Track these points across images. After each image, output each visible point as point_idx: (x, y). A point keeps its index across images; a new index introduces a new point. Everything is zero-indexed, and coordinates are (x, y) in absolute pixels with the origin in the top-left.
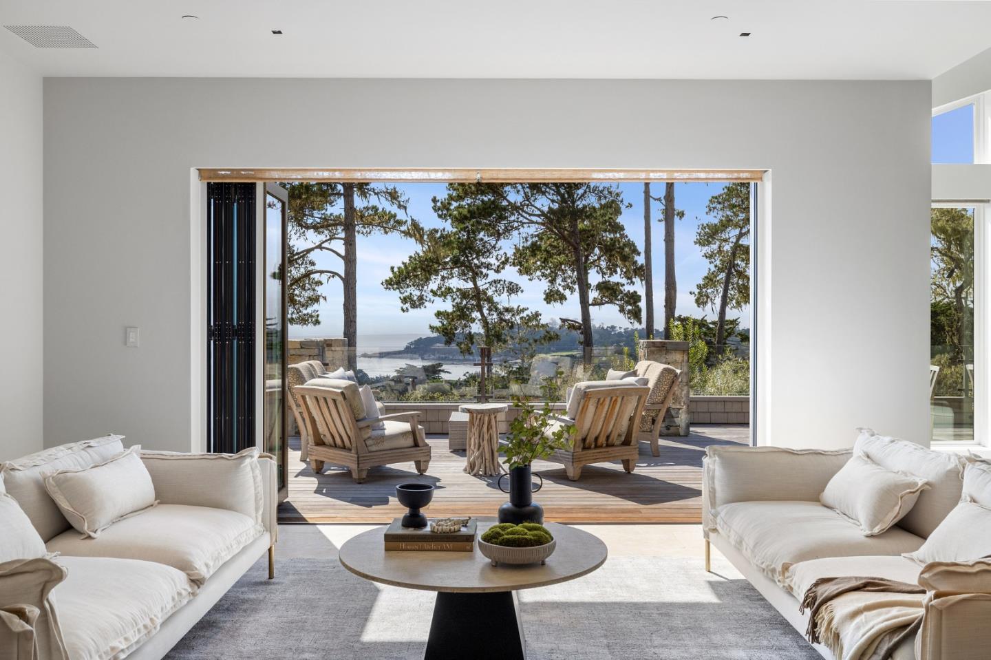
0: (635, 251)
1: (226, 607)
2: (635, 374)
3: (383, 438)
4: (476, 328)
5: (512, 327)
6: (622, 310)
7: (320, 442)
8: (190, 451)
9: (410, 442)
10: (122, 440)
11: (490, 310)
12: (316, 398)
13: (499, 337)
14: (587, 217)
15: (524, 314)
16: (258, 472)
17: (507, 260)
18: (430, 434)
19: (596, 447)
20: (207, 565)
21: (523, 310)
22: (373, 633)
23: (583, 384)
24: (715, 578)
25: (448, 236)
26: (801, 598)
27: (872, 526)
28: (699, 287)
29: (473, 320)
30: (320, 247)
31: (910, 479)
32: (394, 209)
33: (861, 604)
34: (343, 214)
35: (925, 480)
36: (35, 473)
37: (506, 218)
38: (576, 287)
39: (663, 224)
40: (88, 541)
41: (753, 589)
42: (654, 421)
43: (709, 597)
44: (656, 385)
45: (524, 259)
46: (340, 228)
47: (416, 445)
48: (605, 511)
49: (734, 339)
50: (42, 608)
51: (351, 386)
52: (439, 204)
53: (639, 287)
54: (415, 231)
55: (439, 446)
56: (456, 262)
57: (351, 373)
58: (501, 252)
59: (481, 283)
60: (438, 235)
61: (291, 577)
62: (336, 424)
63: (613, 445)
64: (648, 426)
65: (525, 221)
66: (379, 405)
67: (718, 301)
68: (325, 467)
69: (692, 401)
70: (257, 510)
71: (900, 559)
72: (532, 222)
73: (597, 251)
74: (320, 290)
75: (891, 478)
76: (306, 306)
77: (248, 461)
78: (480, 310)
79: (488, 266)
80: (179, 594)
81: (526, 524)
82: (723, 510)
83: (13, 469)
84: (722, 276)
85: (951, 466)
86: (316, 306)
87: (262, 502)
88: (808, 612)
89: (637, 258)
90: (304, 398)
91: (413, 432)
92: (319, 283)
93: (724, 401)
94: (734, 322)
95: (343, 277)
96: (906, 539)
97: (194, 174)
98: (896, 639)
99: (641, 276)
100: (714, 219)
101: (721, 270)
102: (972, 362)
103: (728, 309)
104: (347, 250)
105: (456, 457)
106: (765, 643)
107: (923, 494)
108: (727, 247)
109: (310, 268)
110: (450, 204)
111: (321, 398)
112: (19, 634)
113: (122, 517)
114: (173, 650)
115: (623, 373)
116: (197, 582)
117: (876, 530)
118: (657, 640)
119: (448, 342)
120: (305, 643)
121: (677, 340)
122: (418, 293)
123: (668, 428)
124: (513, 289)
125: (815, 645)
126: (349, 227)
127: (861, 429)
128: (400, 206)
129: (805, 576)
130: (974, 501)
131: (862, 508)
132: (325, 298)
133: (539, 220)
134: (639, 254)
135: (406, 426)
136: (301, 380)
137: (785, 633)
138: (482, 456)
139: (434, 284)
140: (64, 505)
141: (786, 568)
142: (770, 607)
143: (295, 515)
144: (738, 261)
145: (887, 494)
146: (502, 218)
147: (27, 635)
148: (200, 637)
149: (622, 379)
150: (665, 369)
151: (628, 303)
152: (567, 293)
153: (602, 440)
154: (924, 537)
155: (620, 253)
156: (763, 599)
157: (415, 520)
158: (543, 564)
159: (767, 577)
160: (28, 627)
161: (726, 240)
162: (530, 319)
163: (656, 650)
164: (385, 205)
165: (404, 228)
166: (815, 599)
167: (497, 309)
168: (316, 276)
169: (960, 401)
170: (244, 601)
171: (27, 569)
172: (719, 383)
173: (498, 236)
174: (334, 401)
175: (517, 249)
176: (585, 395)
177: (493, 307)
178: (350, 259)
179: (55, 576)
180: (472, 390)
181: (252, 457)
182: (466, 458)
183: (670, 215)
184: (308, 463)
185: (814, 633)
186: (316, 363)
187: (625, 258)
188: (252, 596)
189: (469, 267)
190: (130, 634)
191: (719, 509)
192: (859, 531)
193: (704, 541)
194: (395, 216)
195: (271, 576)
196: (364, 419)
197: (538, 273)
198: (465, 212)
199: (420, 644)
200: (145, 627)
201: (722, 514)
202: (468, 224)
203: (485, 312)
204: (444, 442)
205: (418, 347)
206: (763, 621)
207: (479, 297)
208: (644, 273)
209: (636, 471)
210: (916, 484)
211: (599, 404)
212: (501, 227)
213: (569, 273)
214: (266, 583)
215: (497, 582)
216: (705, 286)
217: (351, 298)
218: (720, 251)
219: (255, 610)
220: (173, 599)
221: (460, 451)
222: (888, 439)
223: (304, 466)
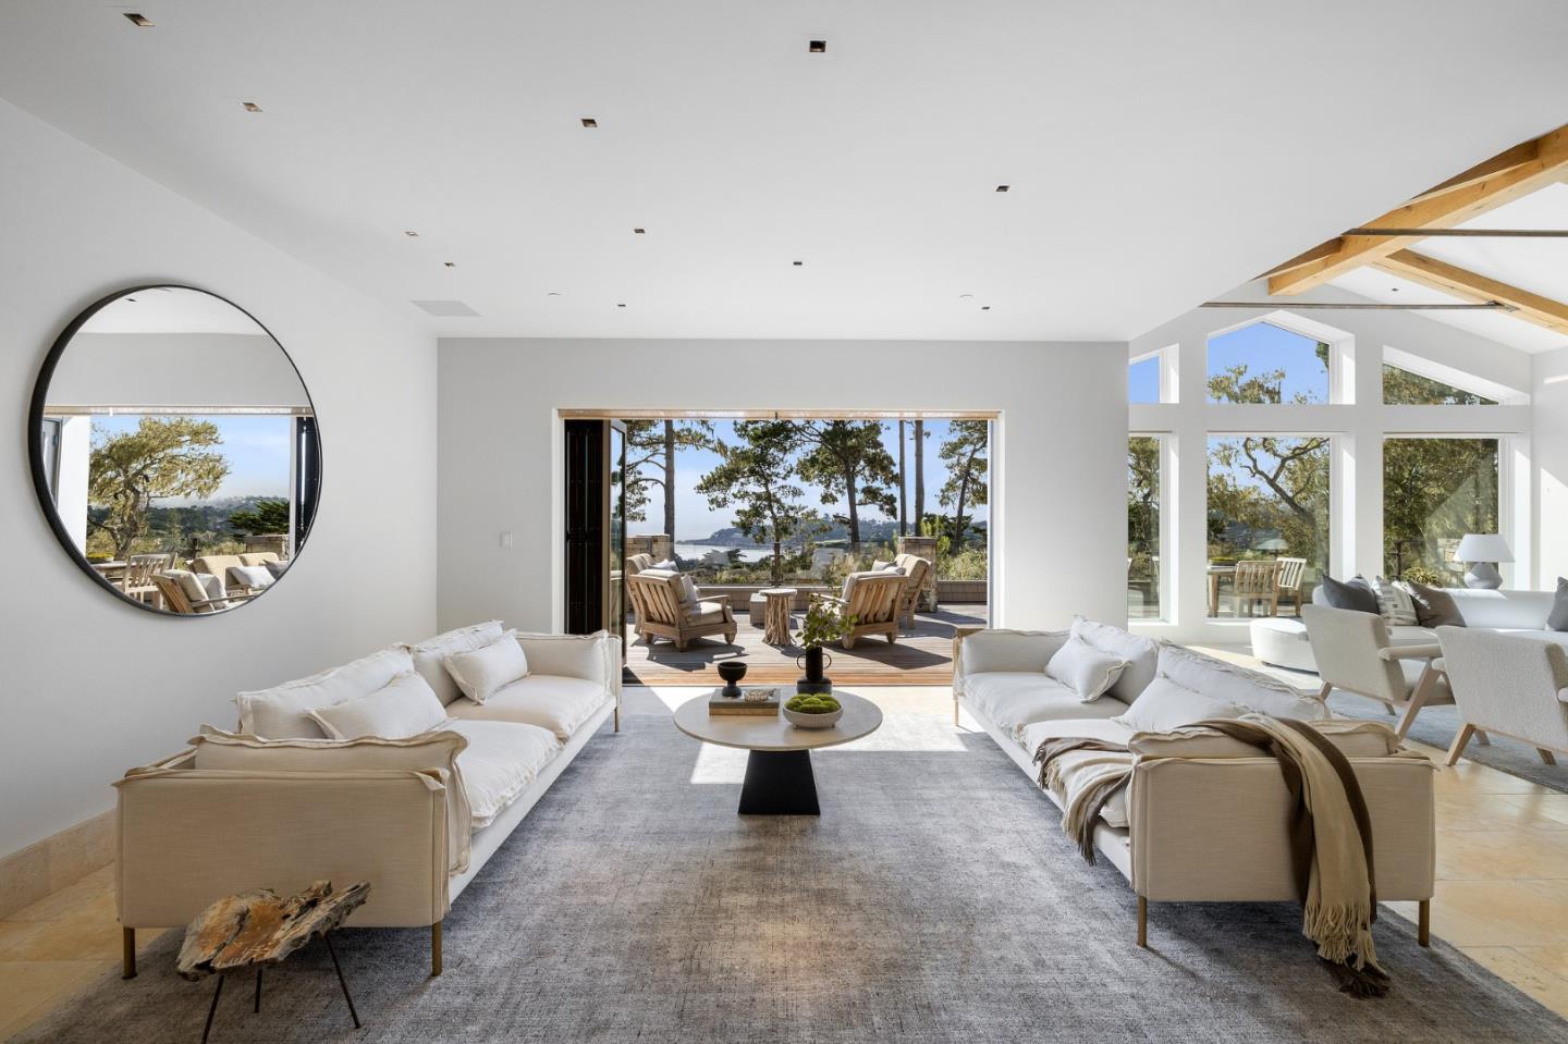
0: (892, 463)
1: (584, 756)
2: (895, 564)
3: (700, 616)
4: (768, 522)
5: (796, 523)
6: (881, 509)
7: (650, 619)
8: (550, 632)
9: (721, 619)
10: (502, 625)
11: (779, 509)
12: (648, 585)
13: (786, 530)
14: (855, 437)
15: (804, 512)
16: (606, 649)
17: (792, 469)
18: (736, 611)
19: (866, 623)
20: (570, 725)
21: (804, 508)
22: (699, 777)
23: (855, 575)
24: (963, 731)
25: (745, 452)
26: (1034, 753)
27: (1087, 694)
28: (942, 491)
29: (765, 517)
30: (646, 460)
31: (1116, 658)
32: (704, 431)
33: (1082, 761)
34: (664, 435)
35: (1127, 659)
36: (436, 654)
37: (791, 438)
38: (846, 491)
39: (914, 441)
40: (478, 707)
41: (992, 740)
42: (910, 602)
43: (959, 747)
44: (912, 574)
45: (804, 470)
46: (662, 445)
47: (725, 621)
48: (874, 674)
49: (969, 531)
50: (451, 770)
51: (673, 577)
52: (738, 426)
53: (895, 491)
54: (721, 448)
55: (742, 620)
56: (752, 472)
57: (673, 563)
58: (787, 464)
59: (772, 488)
60: (739, 451)
61: (632, 731)
62: (663, 605)
63: (878, 622)
64: (906, 605)
65: (805, 439)
66: (695, 588)
67: (957, 502)
68: (654, 638)
69: (940, 584)
70: (606, 679)
71: (1110, 721)
72: (812, 440)
73: (862, 463)
74: (646, 494)
75: (1102, 657)
76: (634, 506)
77: (599, 641)
78: (771, 508)
79: (777, 475)
80: (550, 750)
81: (820, 695)
82: (969, 679)
83: (419, 651)
84: (961, 482)
85: (1148, 648)
86: (642, 507)
87: (610, 674)
88: (1039, 764)
89: (893, 468)
90: (638, 584)
91: (723, 612)
92: (645, 488)
93: (964, 584)
94: (969, 518)
95: (664, 483)
96: (1114, 705)
97: (555, 413)
98: (1109, 789)
99: (897, 482)
100: (954, 438)
101: (959, 478)
102: (1157, 554)
103: (965, 508)
104: (668, 463)
105: (755, 630)
106: (1004, 785)
107: (1126, 670)
108: (964, 461)
109: (638, 476)
110: (747, 426)
111: (652, 585)
112: (434, 792)
113: (504, 687)
114: (546, 792)
115: (886, 563)
116: (563, 740)
117: (1090, 698)
118: (920, 784)
119: (746, 534)
120: (646, 786)
121: (926, 537)
122: (722, 496)
123: (920, 605)
124: (796, 493)
125: (1045, 791)
126: (669, 445)
127: (1076, 616)
128: (709, 429)
129: (1037, 734)
130: (1166, 677)
131: (1078, 679)
132: (650, 500)
133: (818, 439)
134: (895, 465)
135: (717, 607)
136: (636, 571)
137: (1019, 777)
138: (776, 630)
139: (735, 487)
140: (459, 679)
141: (1020, 728)
142: (1006, 756)
143: (632, 678)
144: (973, 471)
145: (1098, 670)
146: (788, 437)
147: (440, 793)
148: (564, 781)
149: (885, 568)
150: (919, 561)
151: (887, 503)
152: (839, 496)
153: (871, 617)
154: (1128, 704)
155: (880, 464)
156: (1001, 749)
157: (732, 692)
158: (833, 727)
159: (1005, 734)
160: (441, 786)
161: (963, 455)
162: (809, 515)
163: (919, 791)
164: (697, 428)
165: (711, 446)
166: (1044, 754)
167: (783, 508)
168: (643, 483)
169: (1148, 584)
170: (597, 751)
171: (440, 739)
172: (960, 568)
173: (785, 451)
174: (662, 587)
175: (800, 462)
176: (858, 583)
177: (781, 507)
178: (669, 471)
179: (460, 744)
180: (767, 573)
181: (602, 637)
182: (763, 631)
183: (919, 434)
184: (641, 635)
185: (1044, 781)
186: (646, 556)
187: (884, 469)
188: (603, 747)
189: (762, 476)
190: (515, 784)
191: (966, 677)
192: (1076, 698)
193: (954, 702)
194: (704, 437)
195: (616, 731)
196: (685, 601)
197: (816, 480)
198: (759, 432)
199: (737, 785)
200: (526, 778)
201: (969, 682)
202: (762, 442)
203: (775, 511)
204: (747, 617)
205: (721, 537)
206: (1001, 767)
207: (769, 498)
208: (899, 480)
209: (897, 641)
210: (1120, 662)
211: (868, 590)
212: (787, 444)
213: (841, 480)
214: (614, 736)
215: (798, 742)
216: (947, 490)
218: (959, 463)
219: (606, 758)
220: (546, 754)
221: (759, 624)
222: (1098, 624)
223: (637, 637)
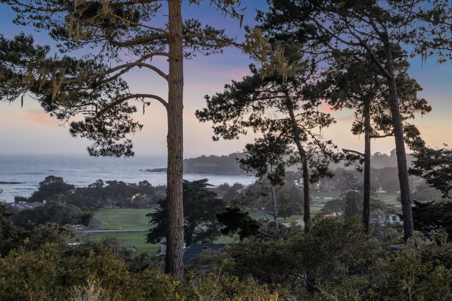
92: (134, 109)
95: (167, 101)
109: (123, 92)
122: (232, 123)
168: (131, 103)
217: (178, 128)
